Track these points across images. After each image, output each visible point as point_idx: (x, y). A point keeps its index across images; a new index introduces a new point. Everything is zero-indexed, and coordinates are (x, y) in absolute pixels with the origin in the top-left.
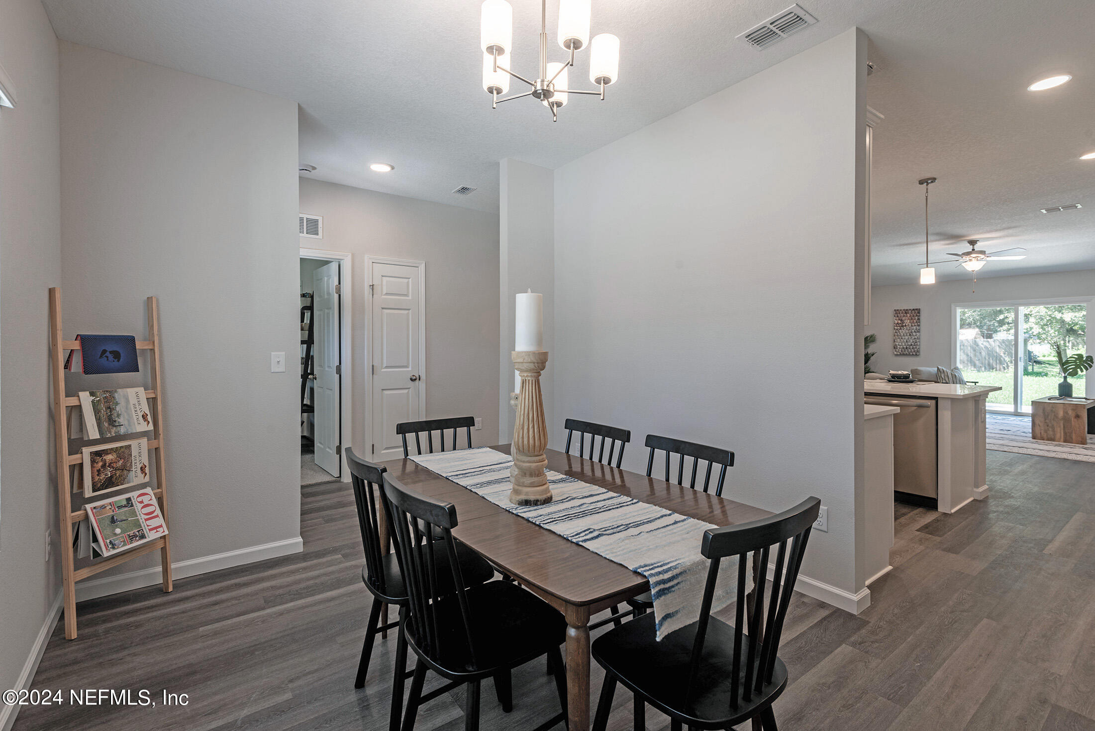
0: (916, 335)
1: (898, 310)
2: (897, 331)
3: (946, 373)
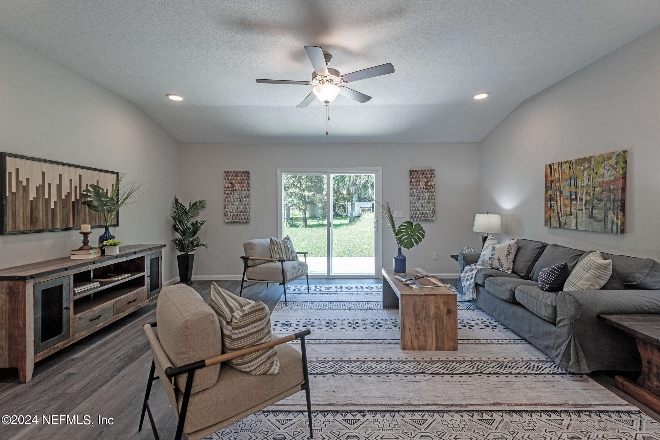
0: (246, 201)
1: (228, 172)
2: (228, 196)
3: (279, 245)
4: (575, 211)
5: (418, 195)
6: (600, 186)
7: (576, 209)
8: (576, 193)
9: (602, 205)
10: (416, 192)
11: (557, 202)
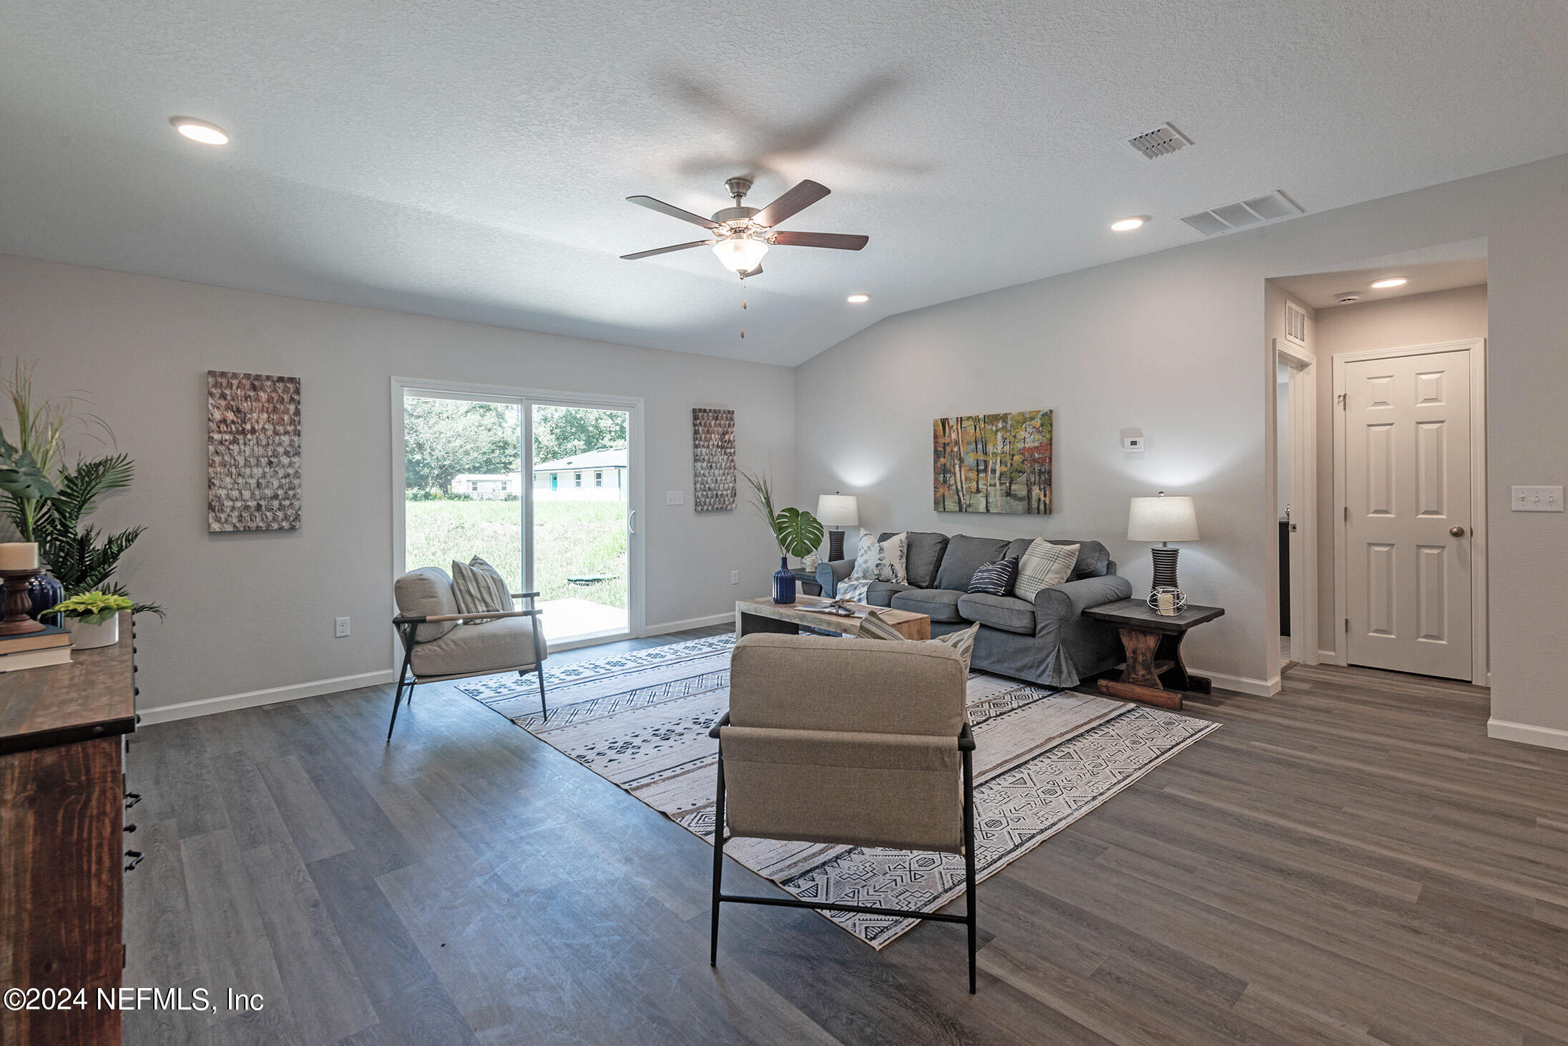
0: (290, 465)
1: (223, 374)
2: (222, 448)
3: (480, 579)
4: (985, 487)
5: (709, 459)
6: (1021, 454)
7: (986, 485)
8: (986, 462)
9: (1023, 478)
10: (706, 454)
11: (955, 474)
